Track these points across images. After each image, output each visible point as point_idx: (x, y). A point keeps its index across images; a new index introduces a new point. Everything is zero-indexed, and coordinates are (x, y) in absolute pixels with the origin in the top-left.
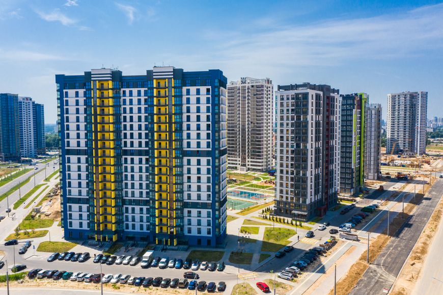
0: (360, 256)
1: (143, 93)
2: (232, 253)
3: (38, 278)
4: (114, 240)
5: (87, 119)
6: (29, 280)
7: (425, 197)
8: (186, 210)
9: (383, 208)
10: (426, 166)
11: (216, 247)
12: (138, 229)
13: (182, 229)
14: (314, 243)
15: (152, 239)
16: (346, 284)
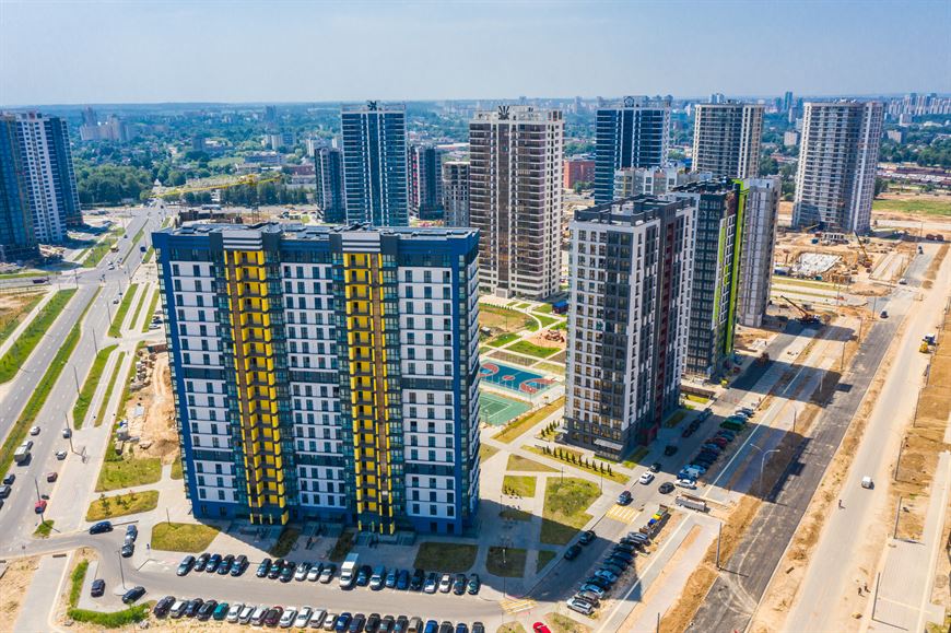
0: (703, 553)
1: (322, 274)
2: (491, 550)
3: (173, 617)
4: (283, 522)
5: (219, 317)
6: (158, 621)
7: (841, 381)
8: (409, 477)
9: (761, 419)
10: (862, 277)
11: (463, 535)
12: (324, 503)
13: (403, 509)
14: (632, 521)
15: (350, 521)
16: (676, 620)
